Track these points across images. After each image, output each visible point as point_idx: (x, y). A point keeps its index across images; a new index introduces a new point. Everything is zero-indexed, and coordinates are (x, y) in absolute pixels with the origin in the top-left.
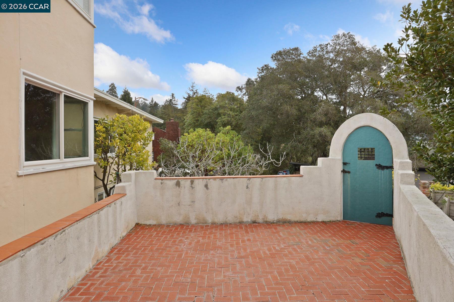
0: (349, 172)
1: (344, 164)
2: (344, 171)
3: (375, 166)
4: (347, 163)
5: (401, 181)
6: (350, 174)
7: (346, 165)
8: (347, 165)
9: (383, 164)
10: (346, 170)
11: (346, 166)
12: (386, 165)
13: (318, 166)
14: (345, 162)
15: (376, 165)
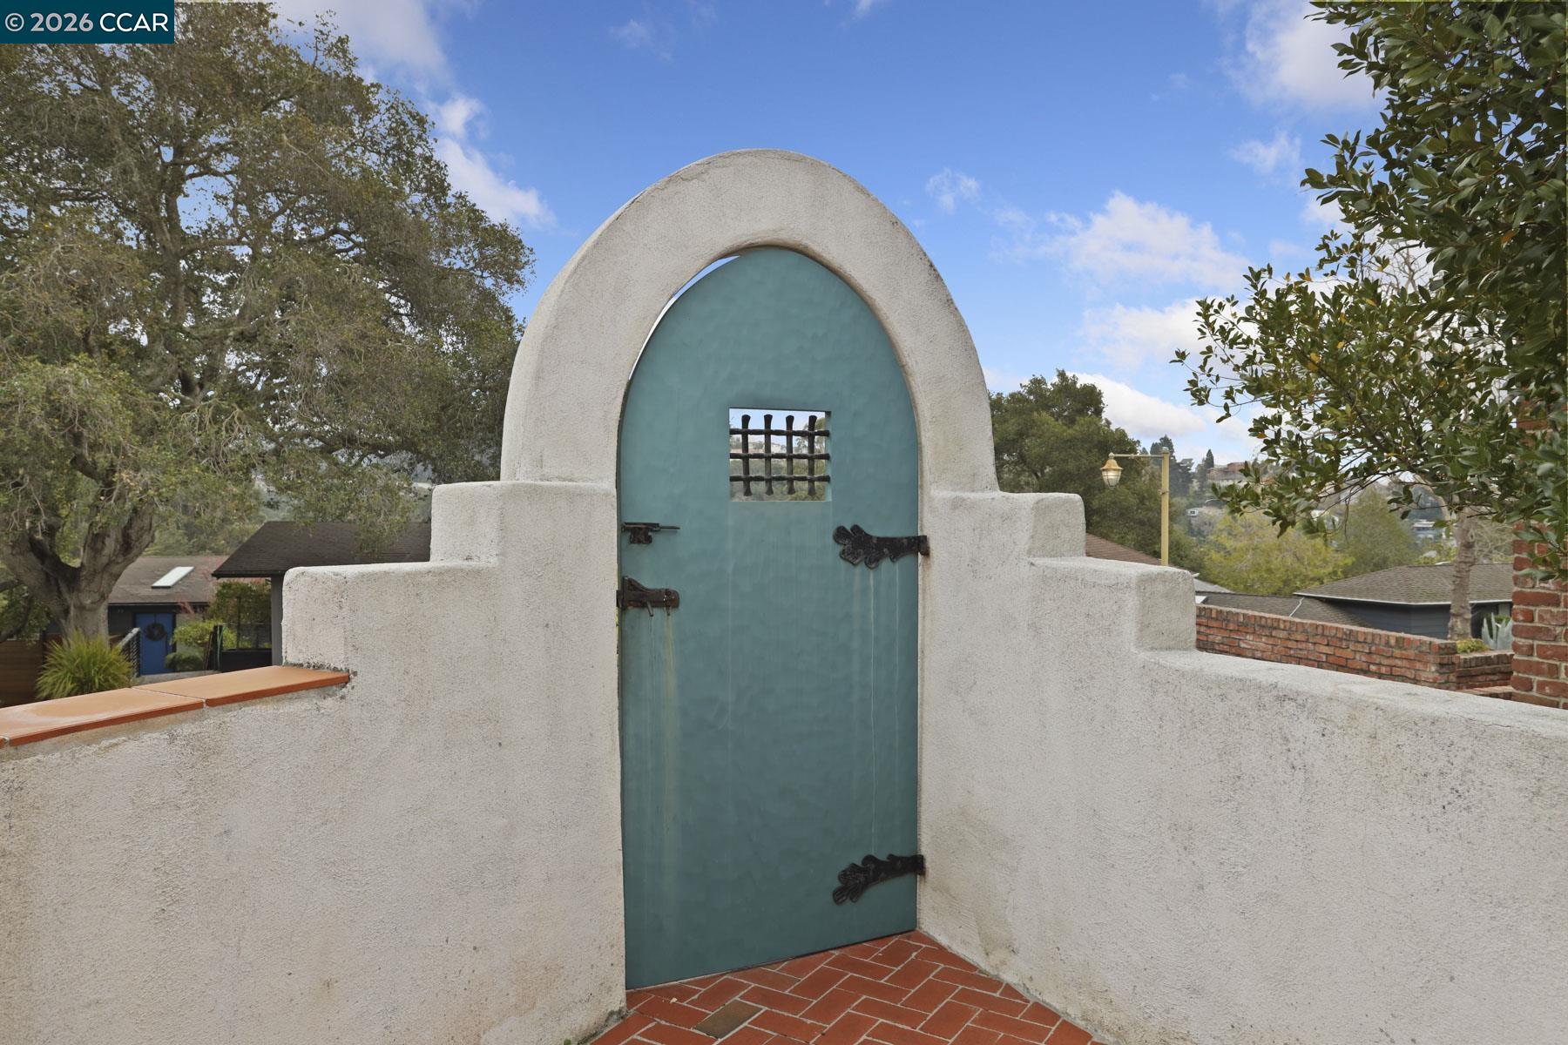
0: (668, 600)
1: (636, 534)
2: (632, 597)
3: (830, 541)
4: (653, 527)
5: (1143, 627)
6: (675, 615)
7: (649, 540)
8: (658, 539)
9: (876, 530)
10: (648, 582)
11: (644, 555)
12: (890, 534)
13: (434, 563)
14: (638, 517)
15: (840, 534)
